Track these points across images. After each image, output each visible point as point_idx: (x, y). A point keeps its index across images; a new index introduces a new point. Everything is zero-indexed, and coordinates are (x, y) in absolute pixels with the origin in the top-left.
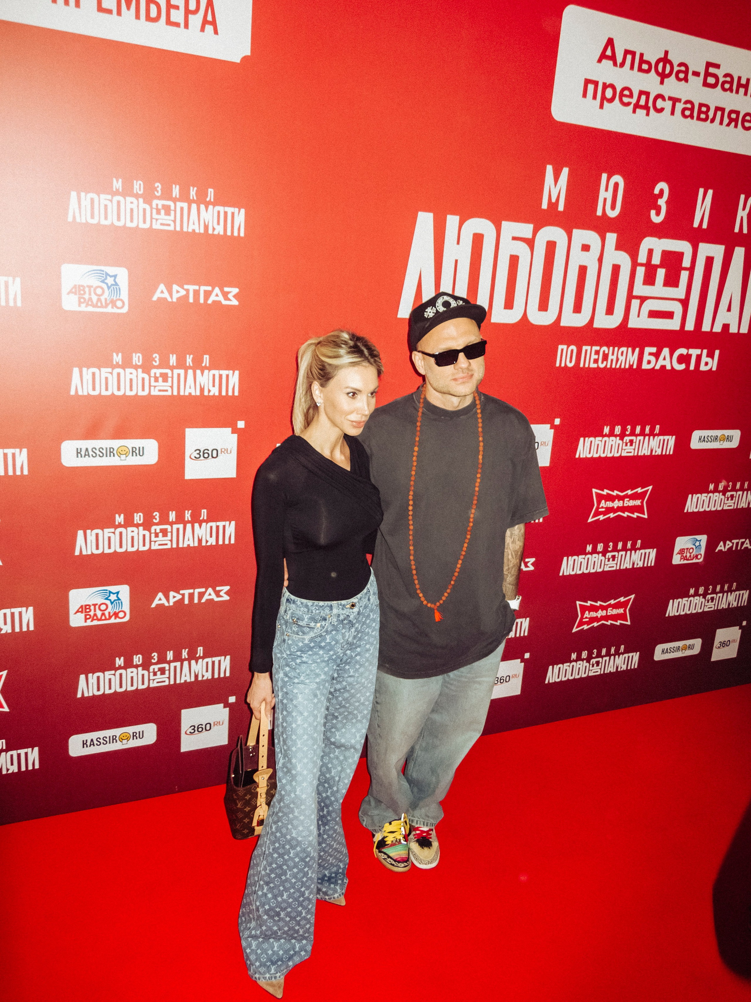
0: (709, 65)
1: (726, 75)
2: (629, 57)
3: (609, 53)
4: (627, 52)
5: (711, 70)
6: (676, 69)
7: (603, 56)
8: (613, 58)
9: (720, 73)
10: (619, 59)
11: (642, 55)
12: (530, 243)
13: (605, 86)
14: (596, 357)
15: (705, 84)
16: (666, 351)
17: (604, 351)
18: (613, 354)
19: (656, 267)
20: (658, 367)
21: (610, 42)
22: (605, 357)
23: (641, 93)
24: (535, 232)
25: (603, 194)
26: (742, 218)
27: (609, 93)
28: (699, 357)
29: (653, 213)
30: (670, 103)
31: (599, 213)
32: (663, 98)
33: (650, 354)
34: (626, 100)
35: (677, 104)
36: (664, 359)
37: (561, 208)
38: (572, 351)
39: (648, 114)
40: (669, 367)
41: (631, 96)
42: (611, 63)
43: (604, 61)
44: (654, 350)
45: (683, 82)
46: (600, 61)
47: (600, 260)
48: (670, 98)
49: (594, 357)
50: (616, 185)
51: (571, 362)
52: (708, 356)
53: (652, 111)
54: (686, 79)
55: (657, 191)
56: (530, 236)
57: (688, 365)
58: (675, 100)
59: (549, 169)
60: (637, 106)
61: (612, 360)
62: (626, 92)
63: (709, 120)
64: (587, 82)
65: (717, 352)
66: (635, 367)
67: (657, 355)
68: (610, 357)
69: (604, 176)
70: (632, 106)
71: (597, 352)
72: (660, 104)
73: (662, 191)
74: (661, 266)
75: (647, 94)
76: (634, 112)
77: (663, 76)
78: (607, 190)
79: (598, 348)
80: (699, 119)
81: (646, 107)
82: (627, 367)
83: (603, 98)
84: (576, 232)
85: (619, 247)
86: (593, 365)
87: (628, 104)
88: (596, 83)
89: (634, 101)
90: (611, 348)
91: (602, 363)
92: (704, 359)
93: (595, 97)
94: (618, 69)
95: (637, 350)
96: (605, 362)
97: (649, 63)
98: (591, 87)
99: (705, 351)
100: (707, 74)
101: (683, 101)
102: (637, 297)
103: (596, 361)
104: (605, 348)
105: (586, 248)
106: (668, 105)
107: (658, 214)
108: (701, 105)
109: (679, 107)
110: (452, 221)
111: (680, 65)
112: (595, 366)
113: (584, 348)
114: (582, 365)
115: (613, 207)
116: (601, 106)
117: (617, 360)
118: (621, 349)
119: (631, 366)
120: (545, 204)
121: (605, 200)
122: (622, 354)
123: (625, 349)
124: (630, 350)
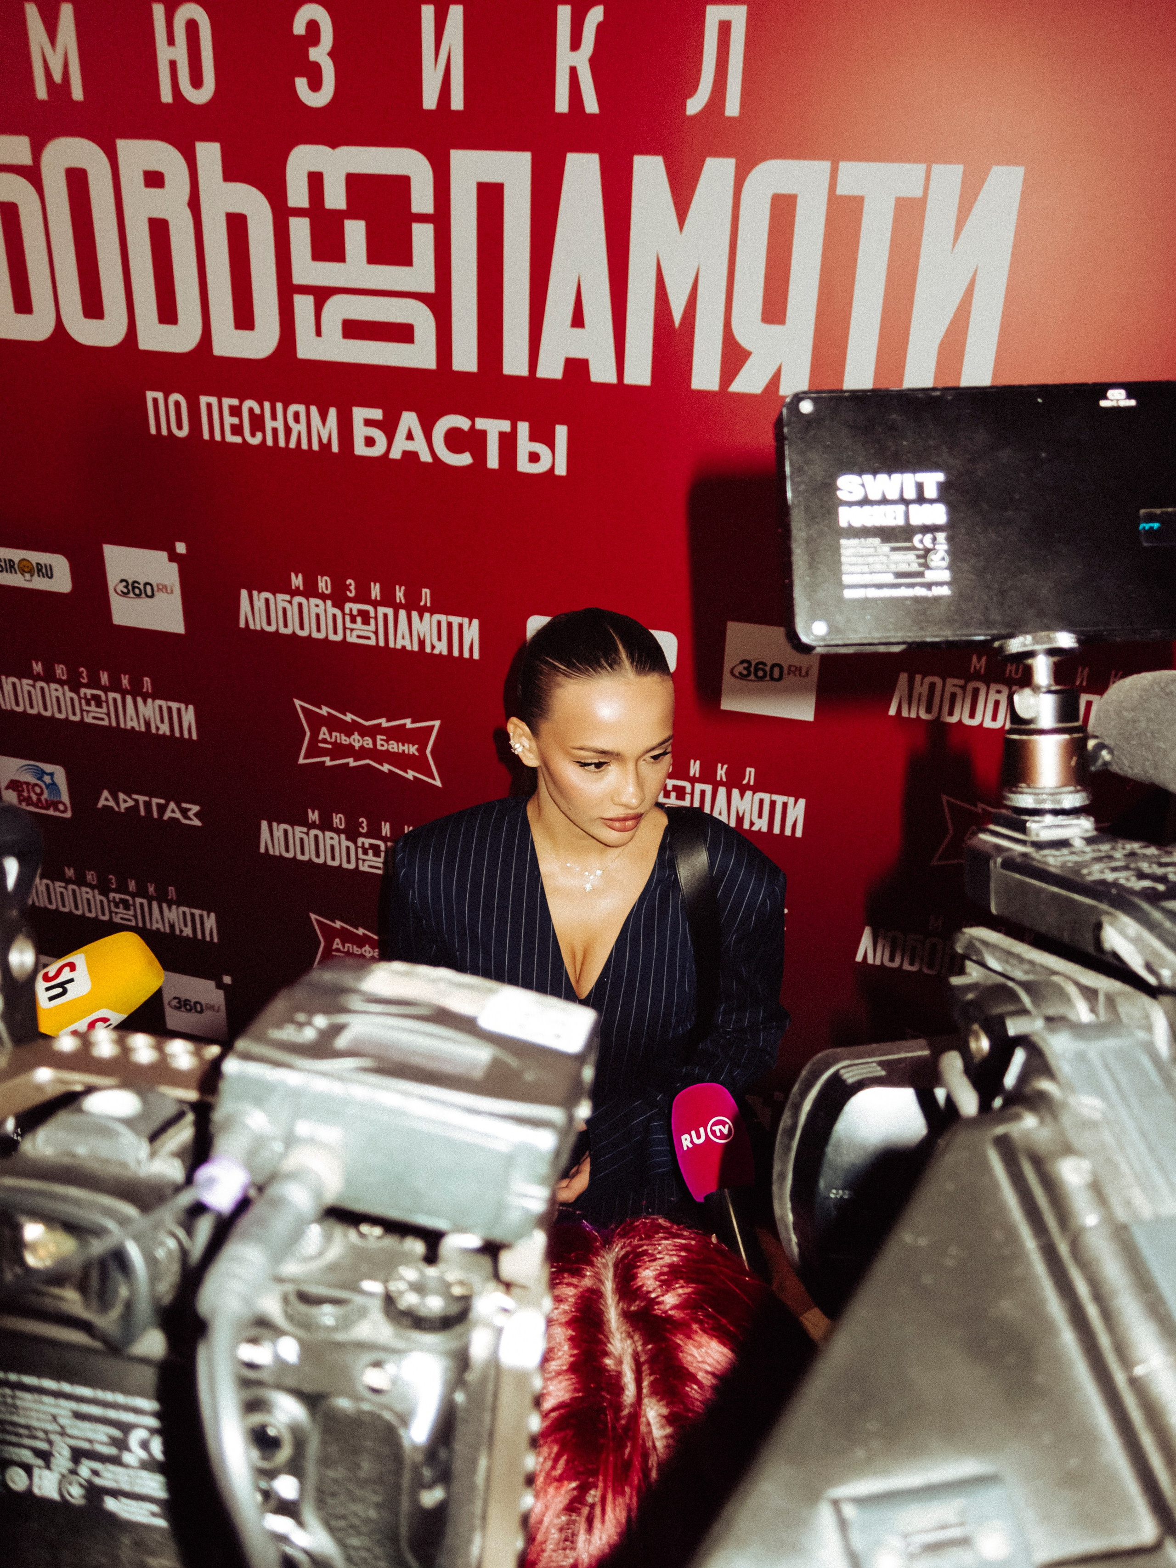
12: (33, 176)
14: (236, 421)
16: (409, 420)
17: (251, 410)
18: (274, 417)
19: (338, 217)
20: (396, 454)
22: (257, 423)
24: (36, 153)
25: (164, 54)
26: (573, 71)
28: (508, 442)
29: (301, 84)
31: (167, 94)
33: (368, 423)
36: (410, 437)
37: (77, 93)
38: (177, 404)
40: (425, 457)
44: (377, 414)
49: (229, 420)
50: (192, 27)
51: (180, 427)
52: (533, 438)
55: (299, 28)
56: (29, 162)
57: (480, 454)
59: (35, 13)
61: (275, 431)
65: (561, 432)
66: (335, 448)
67: (389, 427)
68: (269, 424)
69: (159, 11)
71: (235, 411)
73: (313, 27)
74: (350, 213)
78: (171, 41)
79: (235, 402)
82: (316, 447)
84: (124, 146)
85: (231, 172)
86: (230, 438)
90: (267, 405)
91: (253, 435)
92: (524, 445)
95: (333, 412)
96: (259, 435)
99: (523, 428)
102: (303, 289)
103: (237, 430)
104: (249, 403)
105: (154, 179)
107: (315, 85)
112: (238, 440)
113: (204, 400)
114: (206, 436)
115: (197, 81)
117: (288, 431)
118: (293, 408)
119: (325, 447)
120: (41, 92)
121: (173, 64)
122: (297, 419)
123: (301, 408)
124: (314, 409)
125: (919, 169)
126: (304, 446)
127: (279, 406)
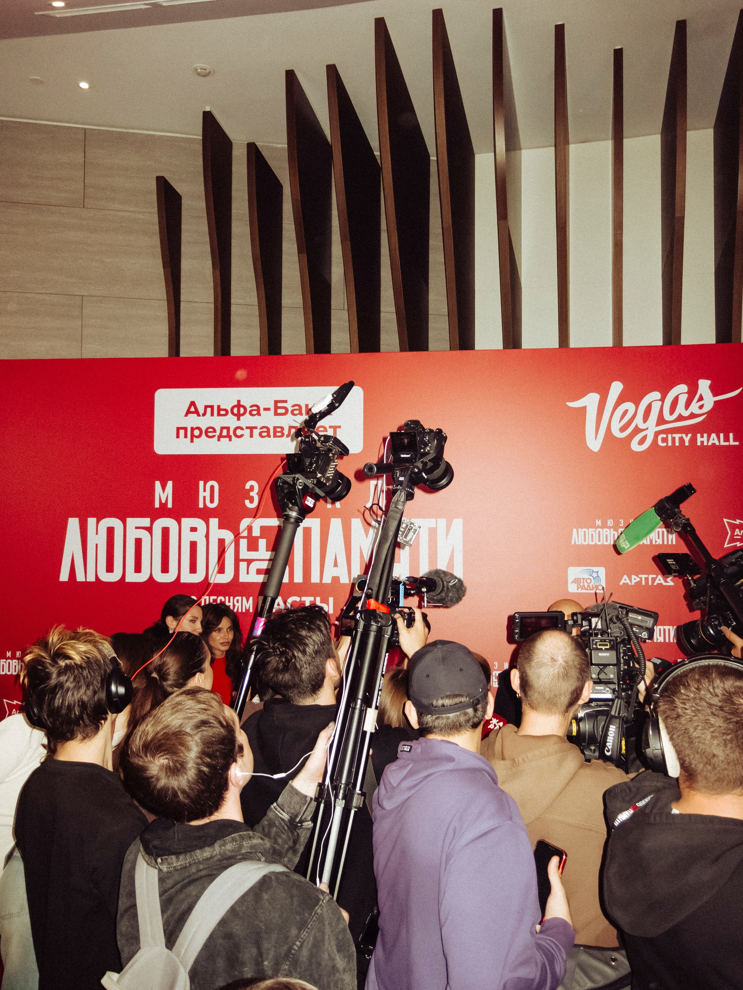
0: (276, 402)
1: (294, 406)
2: (209, 410)
3: (192, 409)
4: (206, 407)
5: (279, 405)
6: (249, 409)
7: (188, 412)
8: (197, 412)
9: (289, 405)
10: (201, 411)
11: (219, 407)
12: (149, 529)
13: (193, 429)
15: (276, 414)
16: (279, 599)
19: (257, 538)
21: (193, 404)
23: (222, 428)
24: (152, 523)
25: (201, 494)
27: (197, 432)
29: (247, 502)
30: (249, 430)
31: (201, 505)
32: (242, 429)
34: (210, 434)
35: (254, 430)
36: (279, 604)
37: (170, 505)
39: (230, 440)
41: (215, 431)
42: (195, 415)
43: (190, 415)
45: (257, 416)
46: (186, 415)
47: (207, 536)
48: (247, 428)
50: (212, 487)
53: (233, 438)
54: (259, 414)
55: (247, 487)
56: (149, 525)
58: (251, 429)
59: (158, 484)
60: (220, 436)
62: (210, 430)
63: (285, 436)
64: (178, 429)
65: (332, 599)
66: (251, 611)
69: (201, 483)
70: (216, 438)
72: (239, 432)
73: (252, 487)
74: (261, 537)
75: (228, 429)
76: (219, 440)
77: (239, 416)
78: (205, 491)
80: (275, 436)
81: (229, 436)
82: (244, 611)
83: (193, 436)
84: (184, 520)
85: (221, 527)
87: (214, 436)
88: (185, 429)
89: (218, 433)
90: (227, 598)
93: (186, 436)
94: (201, 418)
95: (252, 598)
97: (226, 410)
98: (182, 432)
99: (319, 599)
100: (276, 408)
101: (259, 428)
102: (244, 560)
105: (194, 529)
106: (247, 432)
107: (252, 501)
108: (275, 428)
109: (256, 432)
110: (92, 521)
111: (252, 406)
113: (204, 597)
115: (212, 502)
116: (192, 441)
117: (234, 606)
118: (236, 598)
119: (247, 611)
120: (157, 505)
121: (204, 497)
122: (238, 601)
123: (240, 598)
124: (244, 598)
125: (434, 520)
126: (240, 611)
127: (232, 598)
